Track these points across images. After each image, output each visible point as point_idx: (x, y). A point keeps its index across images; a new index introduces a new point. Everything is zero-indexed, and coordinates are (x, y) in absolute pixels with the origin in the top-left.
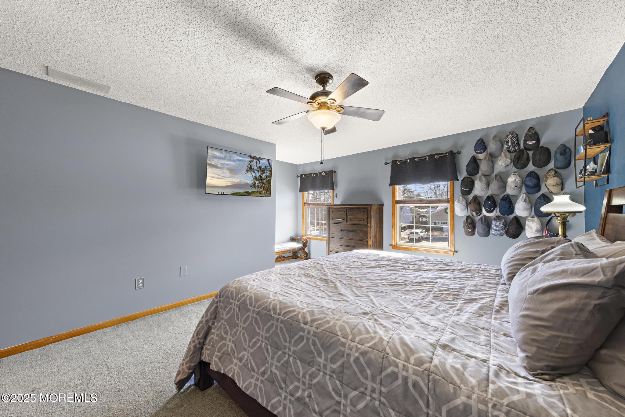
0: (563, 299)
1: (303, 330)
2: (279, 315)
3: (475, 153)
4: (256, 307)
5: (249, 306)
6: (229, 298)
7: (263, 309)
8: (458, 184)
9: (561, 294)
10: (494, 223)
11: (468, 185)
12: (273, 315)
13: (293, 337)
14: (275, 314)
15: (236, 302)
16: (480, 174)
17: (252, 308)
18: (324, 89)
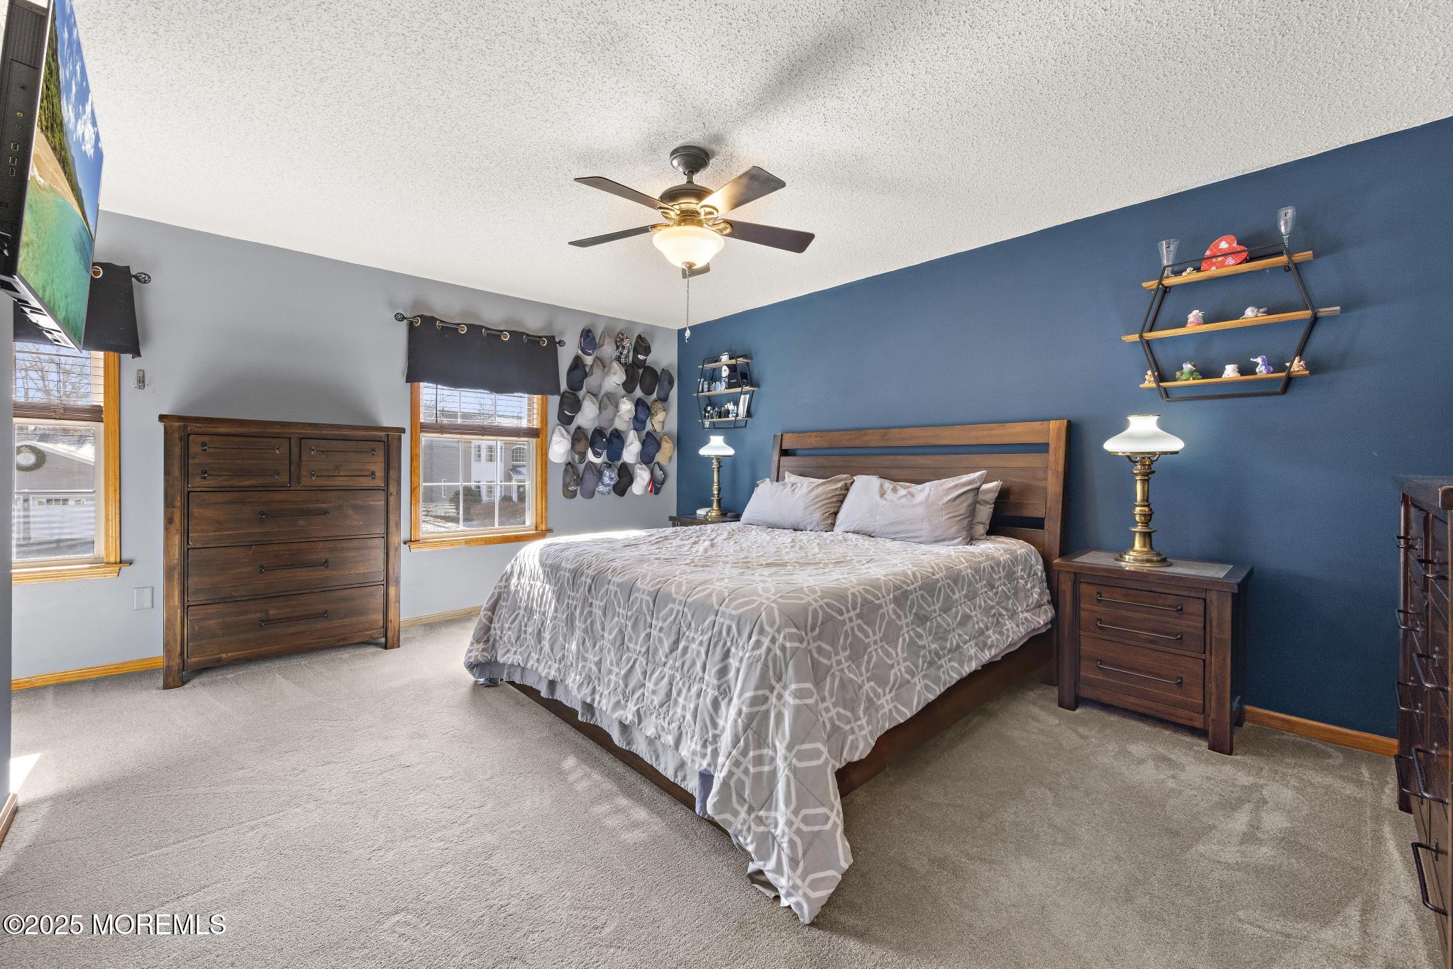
0: (966, 500)
1: (937, 581)
2: (913, 584)
3: (580, 352)
4: (886, 595)
5: (877, 602)
6: (832, 617)
7: (894, 591)
8: (554, 400)
9: (964, 497)
10: (608, 474)
11: (571, 405)
12: (909, 588)
13: (934, 596)
14: (908, 586)
15: (852, 614)
16: (584, 389)
17: (882, 601)
18: (690, 182)
